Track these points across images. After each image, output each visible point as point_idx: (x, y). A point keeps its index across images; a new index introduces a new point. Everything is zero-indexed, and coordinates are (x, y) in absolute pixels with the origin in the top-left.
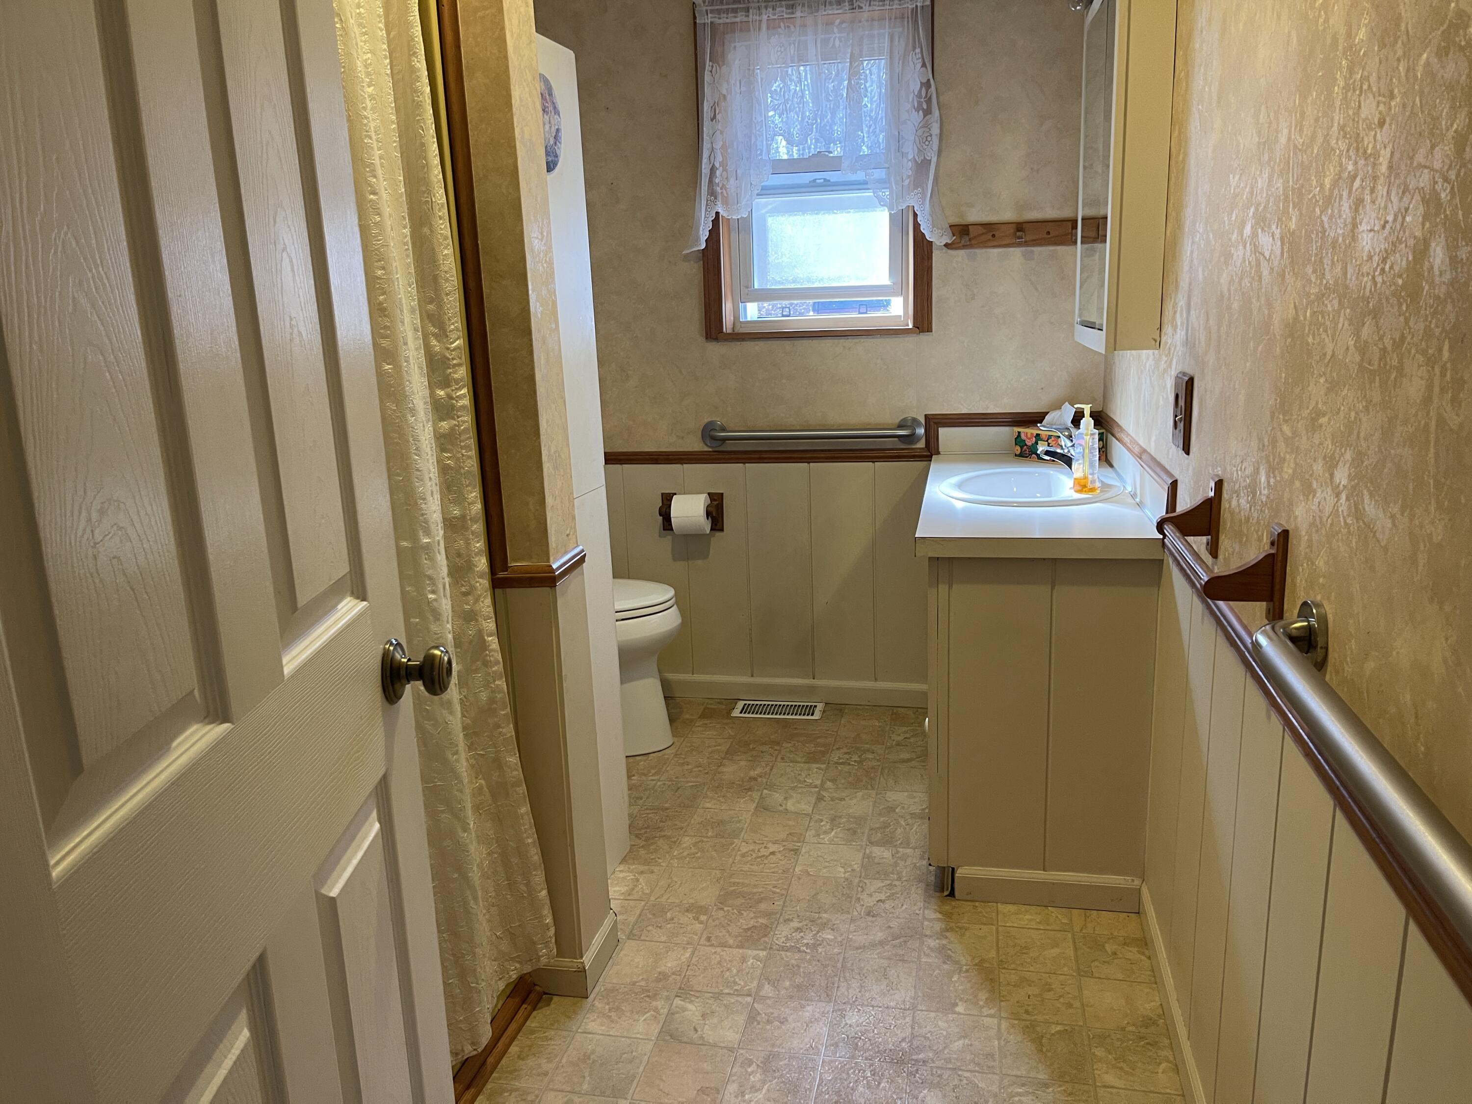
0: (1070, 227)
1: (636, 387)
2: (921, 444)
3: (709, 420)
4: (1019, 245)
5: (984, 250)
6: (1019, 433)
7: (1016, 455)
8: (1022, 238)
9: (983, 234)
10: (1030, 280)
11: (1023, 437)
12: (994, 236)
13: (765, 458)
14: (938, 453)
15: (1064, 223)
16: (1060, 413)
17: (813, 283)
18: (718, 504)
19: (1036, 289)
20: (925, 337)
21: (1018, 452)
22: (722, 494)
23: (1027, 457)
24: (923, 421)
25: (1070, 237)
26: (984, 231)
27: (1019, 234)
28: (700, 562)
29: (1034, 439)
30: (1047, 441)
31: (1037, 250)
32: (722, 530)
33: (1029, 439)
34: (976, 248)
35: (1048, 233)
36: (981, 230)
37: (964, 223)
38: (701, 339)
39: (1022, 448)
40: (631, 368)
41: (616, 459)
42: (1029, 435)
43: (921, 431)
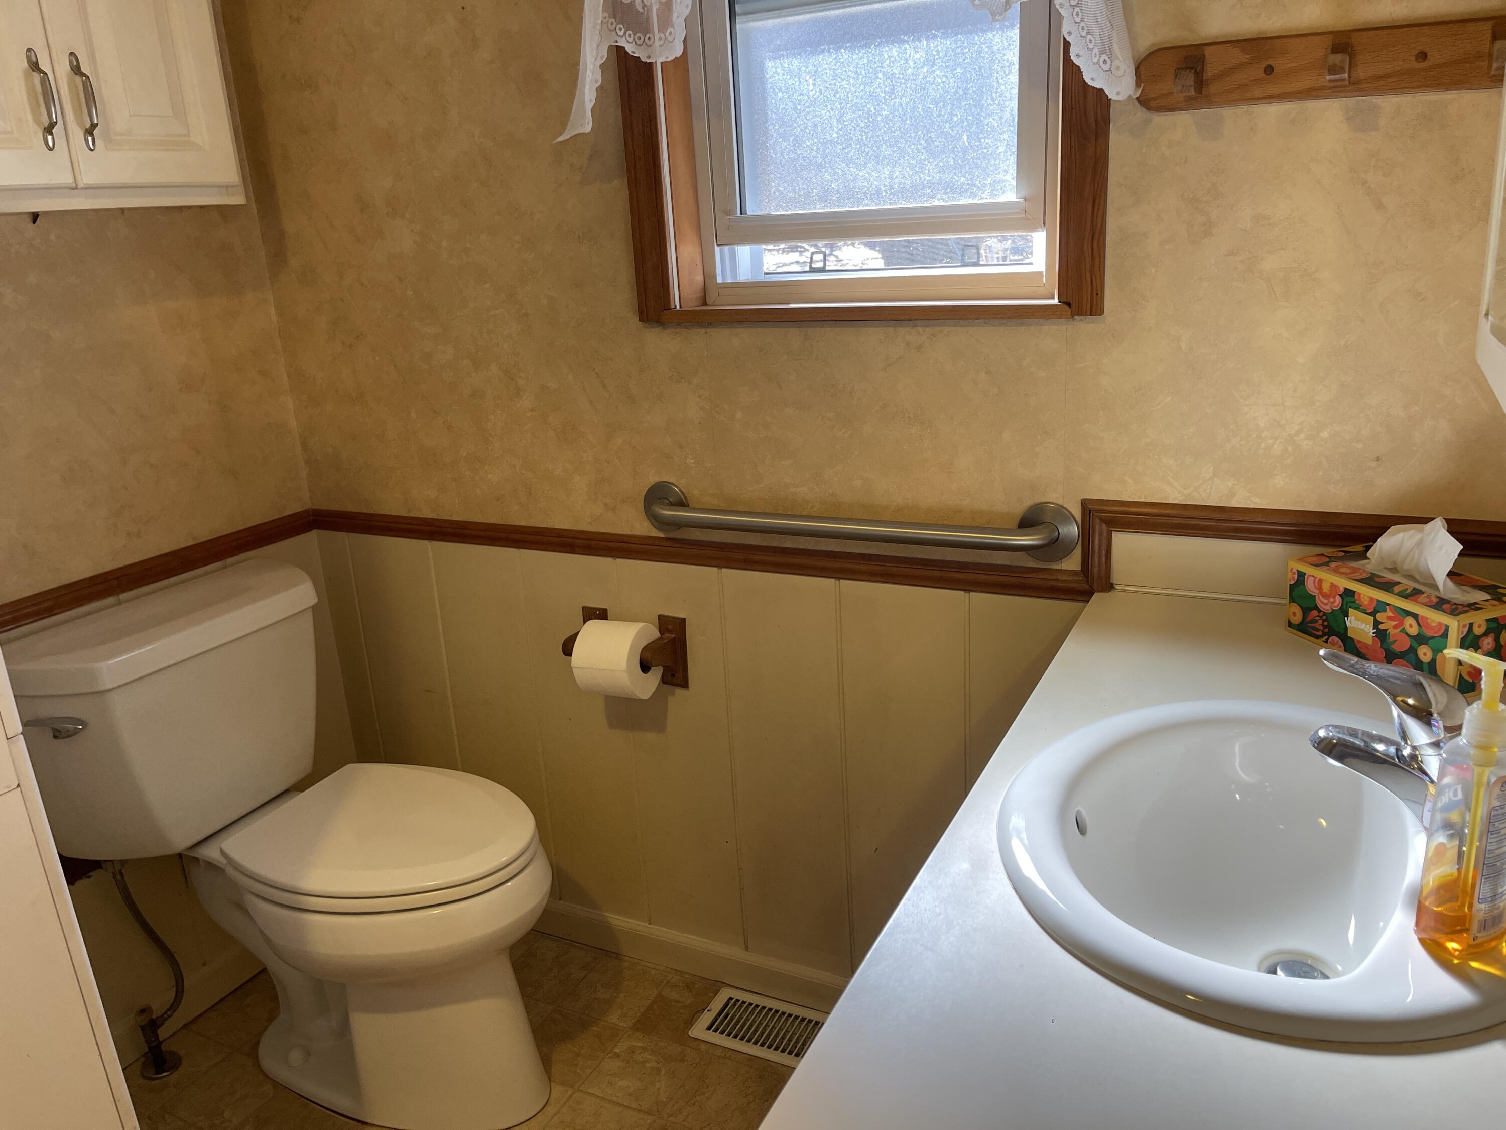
0: (1489, 35)
1: (532, 410)
2: (1073, 563)
3: (657, 479)
4: (1335, 91)
5: (1242, 110)
6: (1301, 575)
7: (1290, 625)
8: (1342, 70)
9: (1242, 65)
10: (1365, 183)
11: (1310, 585)
12: (1269, 70)
13: (756, 562)
14: (1109, 586)
15: (1471, 27)
16: (1419, 536)
17: (859, 202)
18: (674, 640)
19: (1380, 207)
20: (1085, 326)
21: (1297, 619)
22: (685, 619)
23: (1317, 637)
24: (1077, 513)
25: (1485, 64)
26: (1245, 58)
27: (1337, 58)
28: (651, 737)
29: (1338, 600)
30: (1374, 614)
31: (1388, 103)
32: (685, 684)
33: (1326, 596)
34: (1219, 105)
35: (1423, 56)
36: (1238, 56)
37: (1192, 40)
38: (634, 321)
39: (1305, 611)
40: (522, 375)
41: (507, 540)
42: (1326, 588)
43: (1072, 530)
